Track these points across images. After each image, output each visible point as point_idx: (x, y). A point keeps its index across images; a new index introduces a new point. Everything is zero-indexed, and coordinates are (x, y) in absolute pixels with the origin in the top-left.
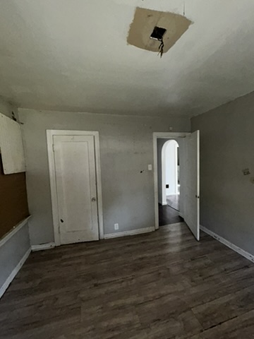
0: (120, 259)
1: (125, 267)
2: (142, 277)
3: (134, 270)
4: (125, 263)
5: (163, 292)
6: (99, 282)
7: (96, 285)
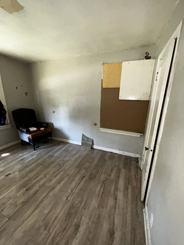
0: (94, 203)
1: (81, 202)
2: (61, 207)
3: (72, 207)
4: (85, 204)
5: (37, 211)
6: (84, 179)
7: (84, 177)
